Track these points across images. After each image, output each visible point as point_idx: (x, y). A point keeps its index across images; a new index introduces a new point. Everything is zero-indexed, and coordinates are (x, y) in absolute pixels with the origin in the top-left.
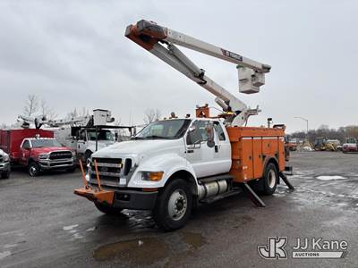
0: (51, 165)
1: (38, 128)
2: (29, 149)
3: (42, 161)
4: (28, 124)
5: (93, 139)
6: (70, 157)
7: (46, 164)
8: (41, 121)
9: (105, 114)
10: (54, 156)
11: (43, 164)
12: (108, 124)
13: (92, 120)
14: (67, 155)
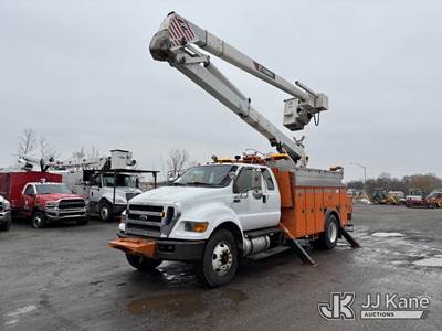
0: (60, 215)
1: (43, 171)
2: (32, 196)
3: (49, 210)
4: (31, 166)
5: (109, 185)
6: (83, 206)
7: (54, 214)
8: (47, 163)
9: (125, 155)
10: (64, 204)
11: (50, 214)
12: (129, 168)
13: (109, 163)
14: (79, 203)
